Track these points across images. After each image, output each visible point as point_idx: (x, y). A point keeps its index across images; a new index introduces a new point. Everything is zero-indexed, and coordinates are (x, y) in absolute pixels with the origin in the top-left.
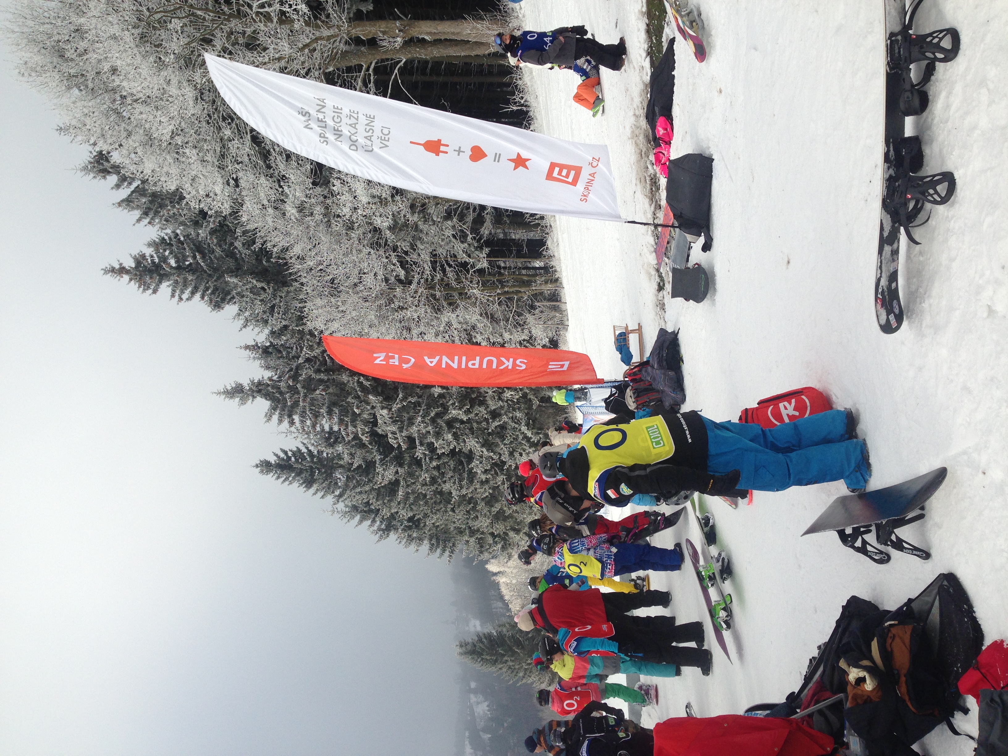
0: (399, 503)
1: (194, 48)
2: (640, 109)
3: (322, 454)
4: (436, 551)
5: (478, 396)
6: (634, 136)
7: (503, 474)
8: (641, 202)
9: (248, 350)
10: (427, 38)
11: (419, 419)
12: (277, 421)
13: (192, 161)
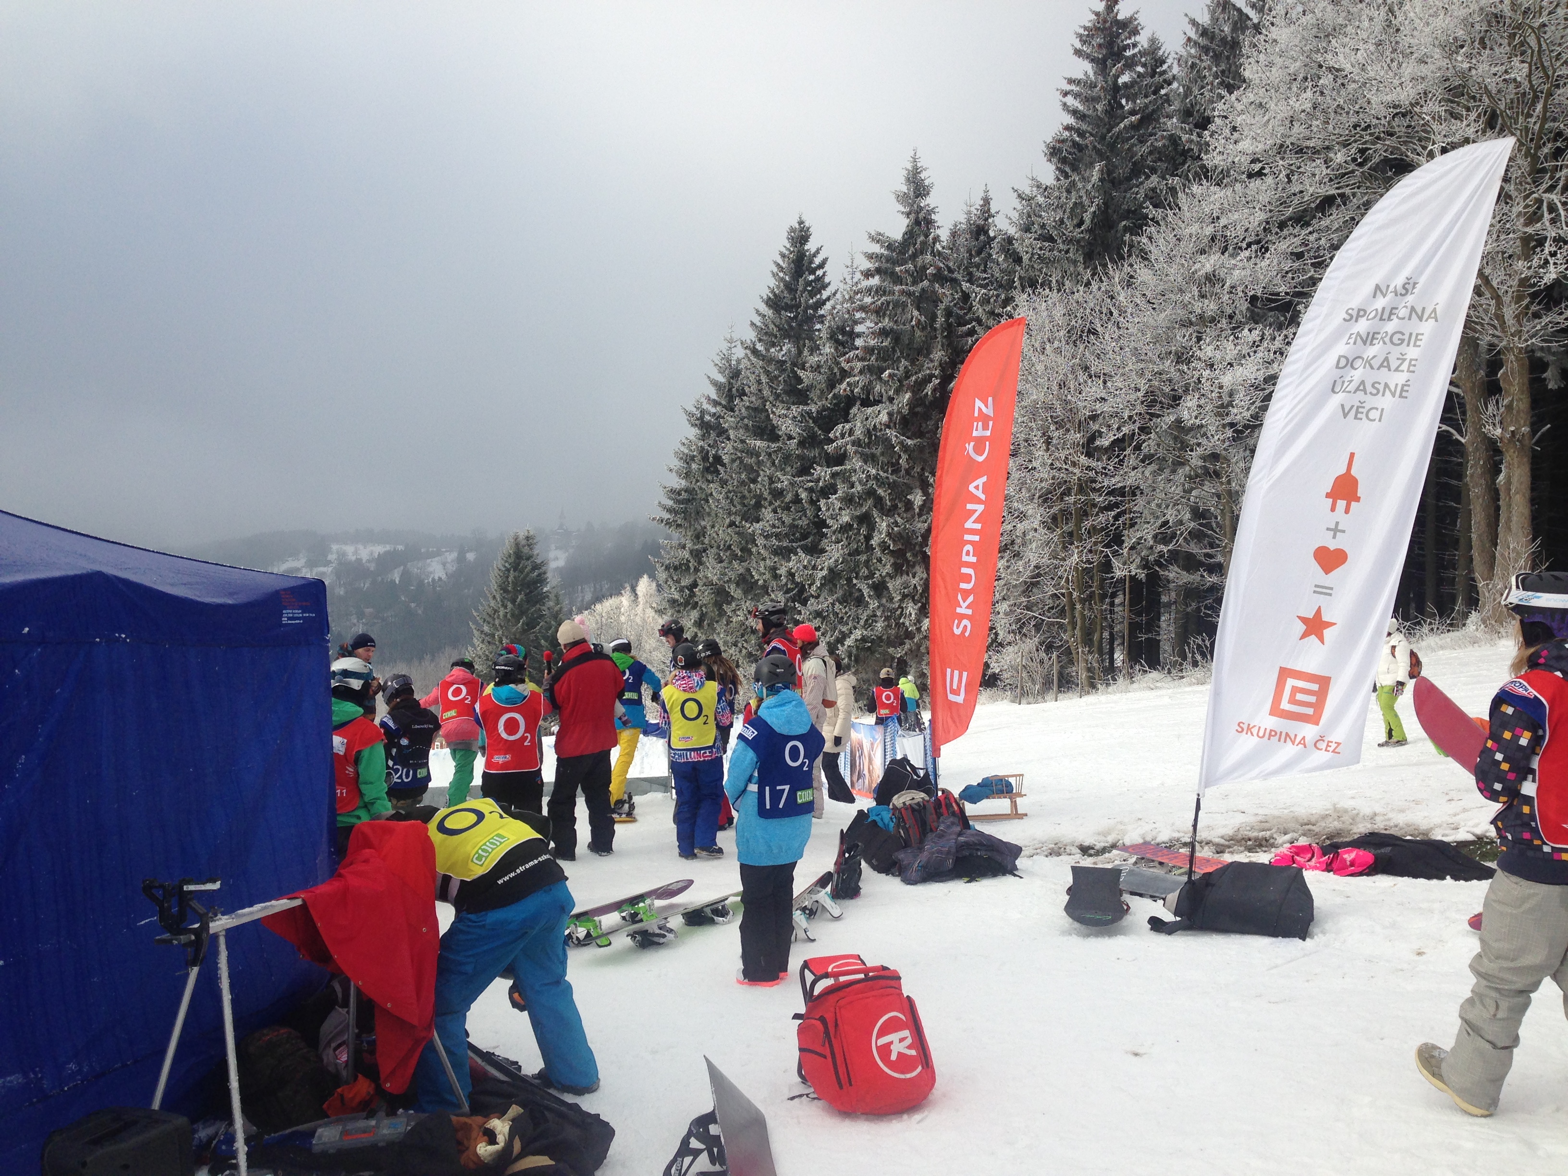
0: (743, 442)
1: (1480, 100)
2: (1384, 823)
3: (819, 323)
4: (670, 498)
5: (908, 562)
6: (1339, 813)
7: (788, 601)
8: (1226, 822)
9: (982, 202)
10: (1501, 477)
11: (874, 472)
12: (870, 252)
13: (1291, 103)
